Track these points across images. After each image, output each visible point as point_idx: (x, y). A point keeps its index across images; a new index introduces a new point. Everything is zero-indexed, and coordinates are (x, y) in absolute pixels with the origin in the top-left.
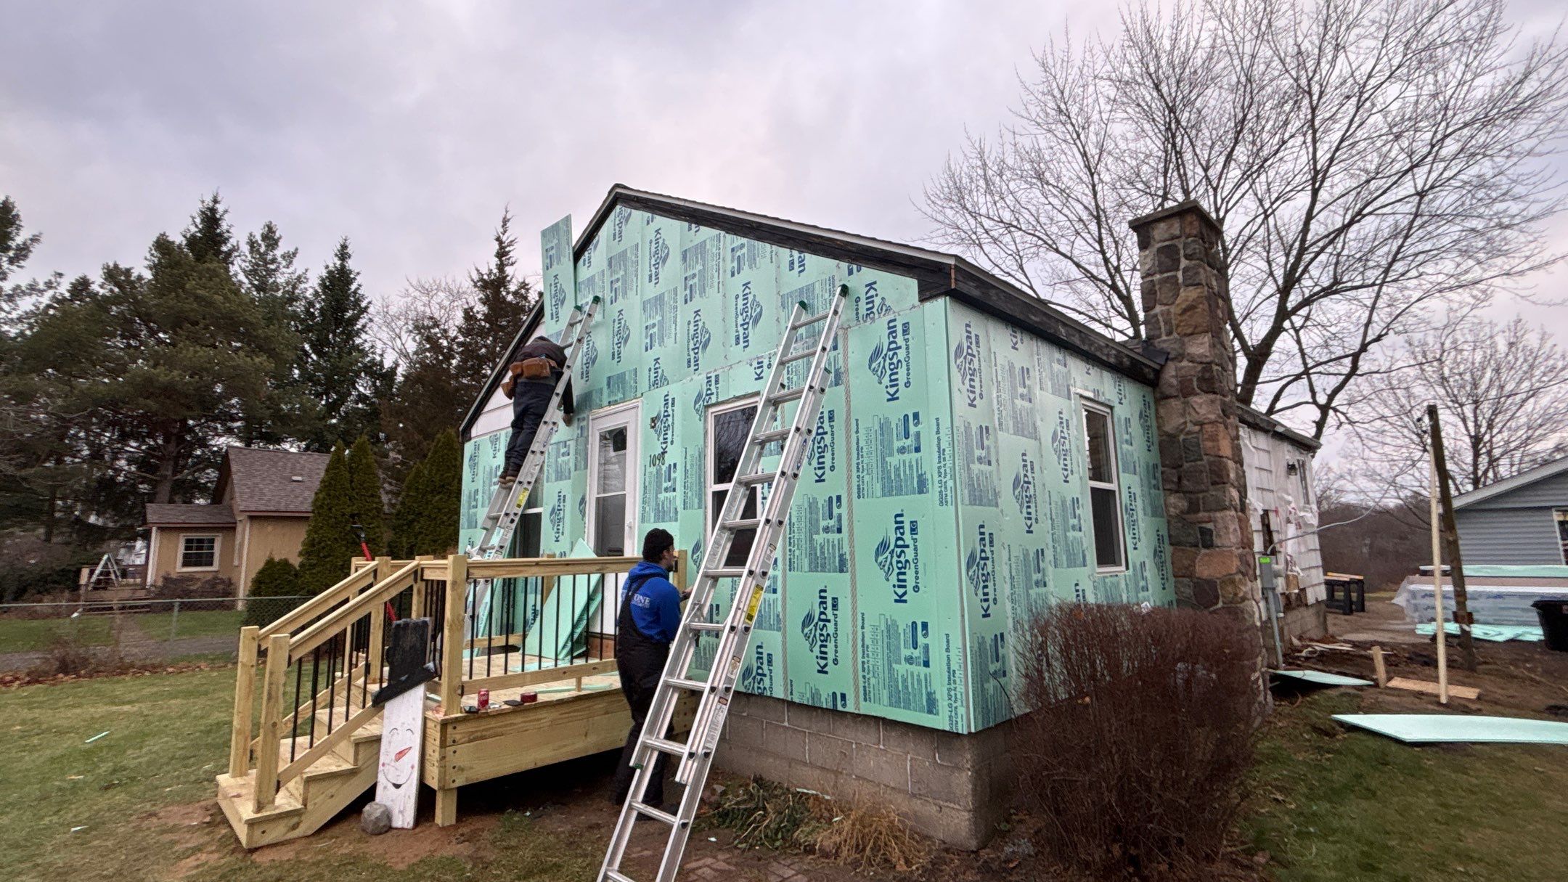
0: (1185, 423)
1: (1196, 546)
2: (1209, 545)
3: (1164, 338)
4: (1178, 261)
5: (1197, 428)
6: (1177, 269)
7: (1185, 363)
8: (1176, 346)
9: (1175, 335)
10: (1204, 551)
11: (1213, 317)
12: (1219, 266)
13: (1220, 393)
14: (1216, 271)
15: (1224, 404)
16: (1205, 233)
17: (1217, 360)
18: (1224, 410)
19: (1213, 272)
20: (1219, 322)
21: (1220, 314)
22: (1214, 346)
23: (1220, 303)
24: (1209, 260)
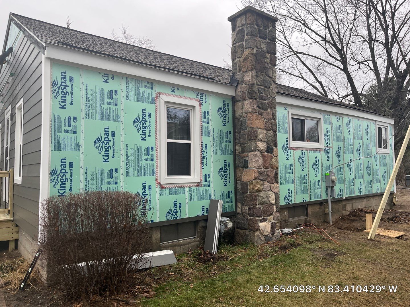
0: (242, 113)
1: (243, 167)
2: (247, 167)
3: (238, 73)
4: (244, 36)
5: (246, 115)
6: (243, 41)
7: (244, 85)
8: (241, 77)
9: (241, 72)
10: (245, 170)
11: (259, 63)
12: (270, 38)
13: (260, 99)
14: (268, 40)
15: (262, 104)
16: (260, 22)
17: (259, 83)
18: (260, 106)
19: (264, 41)
20: (266, 64)
21: (268, 61)
22: (257, 76)
23: (268, 55)
24: (262, 35)
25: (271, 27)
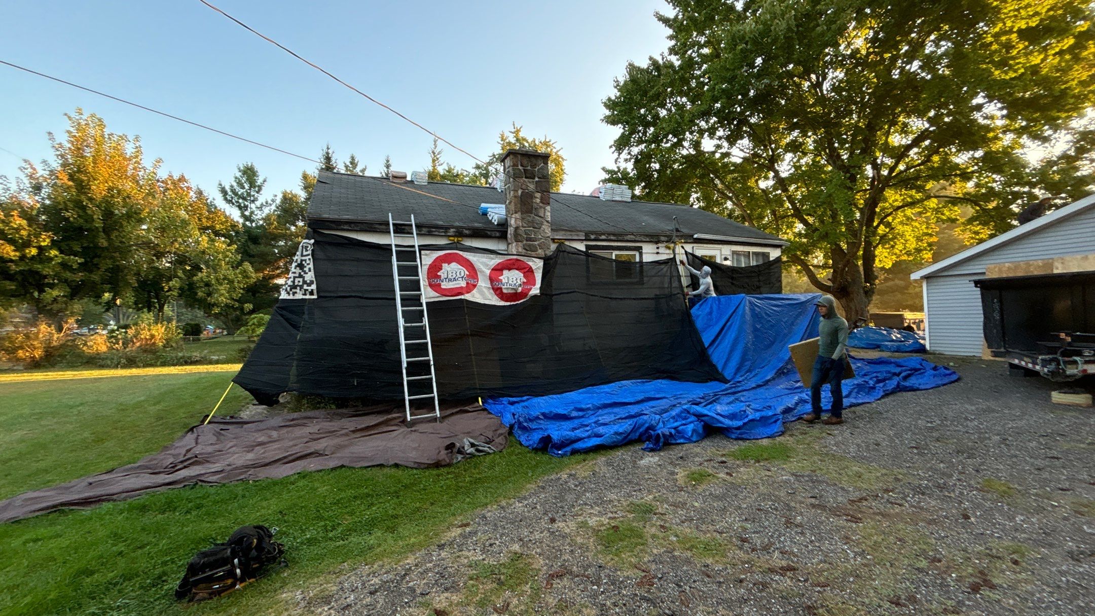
11: (525, 204)
12: (540, 176)
13: (527, 241)
14: (537, 179)
15: (529, 246)
16: (525, 162)
17: (525, 225)
18: (527, 248)
19: (531, 180)
20: (535, 205)
21: (538, 201)
22: (523, 219)
23: (538, 195)
24: (528, 175)
25: (542, 164)
